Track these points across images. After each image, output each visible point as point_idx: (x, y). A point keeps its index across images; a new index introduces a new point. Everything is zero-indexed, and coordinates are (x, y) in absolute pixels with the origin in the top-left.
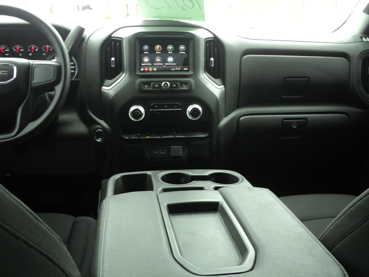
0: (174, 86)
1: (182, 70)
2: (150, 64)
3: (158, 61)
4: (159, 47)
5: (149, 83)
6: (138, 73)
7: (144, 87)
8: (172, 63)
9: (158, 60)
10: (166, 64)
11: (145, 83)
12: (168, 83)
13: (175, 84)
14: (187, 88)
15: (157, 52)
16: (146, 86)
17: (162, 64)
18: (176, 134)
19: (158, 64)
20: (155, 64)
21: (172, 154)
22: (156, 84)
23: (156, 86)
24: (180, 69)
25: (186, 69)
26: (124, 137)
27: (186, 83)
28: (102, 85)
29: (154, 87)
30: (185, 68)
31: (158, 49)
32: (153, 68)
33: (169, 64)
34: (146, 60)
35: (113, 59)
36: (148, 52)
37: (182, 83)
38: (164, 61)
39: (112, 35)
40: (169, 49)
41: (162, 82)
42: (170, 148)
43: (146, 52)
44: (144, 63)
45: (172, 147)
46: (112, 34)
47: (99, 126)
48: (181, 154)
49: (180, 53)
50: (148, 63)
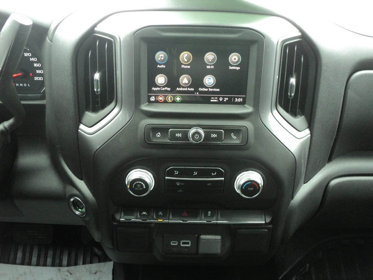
0: (214, 136)
1: (231, 102)
2: (169, 89)
3: (185, 84)
4: (186, 55)
5: (164, 130)
6: (145, 107)
7: (154, 135)
8: (211, 88)
9: (185, 81)
10: (200, 89)
11: (155, 129)
12: (201, 131)
13: (215, 133)
14: (237, 142)
15: (183, 66)
16: (159, 135)
17: (193, 89)
18: (212, 216)
19: (186, 89)
20: (178, 89)
21: (202, 250)
22: (178, 132)
23: (179, 135)
24: (227, 99)
25: (240, 100)
26: (117, 217)
27: (237, 131)
28: (79, 121)
29: (173, 137)
30: (238, 98)
31: (186, 60)
32: (174, 97)
33: (206, 90)
34: (161, 79)
35: (97, 76)
36: (164, 64)
37: (229, 131)
38: (197, 82)
39: (96, 29)
40: (208, 60)
41: (190, 127)
43: (160, 65)
44: (156, 86)
45: (203, 237)
46: (95, 26)
49: (231, 68)
50: (164, 87)
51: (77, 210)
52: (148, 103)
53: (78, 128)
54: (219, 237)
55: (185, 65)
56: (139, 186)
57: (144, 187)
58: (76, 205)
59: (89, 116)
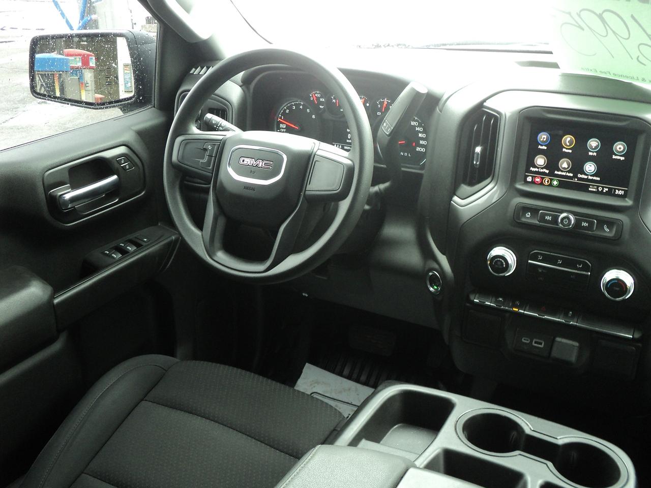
0: (585, 224)
1: (610, 193)
2: (547, 171)
3: (564, 168)
4: (569, 139)
5: (534, 211)
6: (519, 186)
7: (524, 215)
8: (591, 176)
9: (565, 165)
10: (580, 176)
11: (525, 209)
12: (572, 217)
13: (587, 221)
14: (611, 235)
15: (564, 150)
16: (528, 215)
17: (571, 175)
18: (572, 318)
19: (564, 174)
20: (556, 172)
21: (555, 353)
22: (548, 215)
23: (548, 218)
24: (607, 190)
25: (621, 193)
26: (472, 297)
27: (610, 223)
28: (454, 193)
29: (542, 219)
30: (619, 190)
31: (568, 144)
32: (551, 180)
33: (586, 177)
34: (540, 161)
35: (478, 149)
36: (545, 146)
37: (602, 222)
38: (577, 168)
39: (485, 104)
40: (591, 147)
41: (562, 211)
42: (553, 341)
43: (542, 145)
44: (535, 166)
45: (558, 339)
46: (485, 101)
47: (436, 266)
48: (573, 358)
49: (614, 157)
50: (542, 168)
51: (433, 287)
52: (523, 183)
53: (451, 199)
54: (576, 344)
55: (567, 149)
56: (499, 263)
57: (504, 266)
58: (433, 281)
59: (465, 189)
